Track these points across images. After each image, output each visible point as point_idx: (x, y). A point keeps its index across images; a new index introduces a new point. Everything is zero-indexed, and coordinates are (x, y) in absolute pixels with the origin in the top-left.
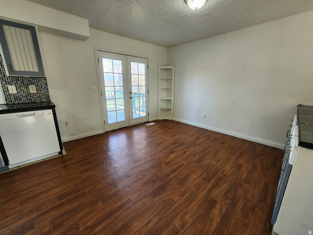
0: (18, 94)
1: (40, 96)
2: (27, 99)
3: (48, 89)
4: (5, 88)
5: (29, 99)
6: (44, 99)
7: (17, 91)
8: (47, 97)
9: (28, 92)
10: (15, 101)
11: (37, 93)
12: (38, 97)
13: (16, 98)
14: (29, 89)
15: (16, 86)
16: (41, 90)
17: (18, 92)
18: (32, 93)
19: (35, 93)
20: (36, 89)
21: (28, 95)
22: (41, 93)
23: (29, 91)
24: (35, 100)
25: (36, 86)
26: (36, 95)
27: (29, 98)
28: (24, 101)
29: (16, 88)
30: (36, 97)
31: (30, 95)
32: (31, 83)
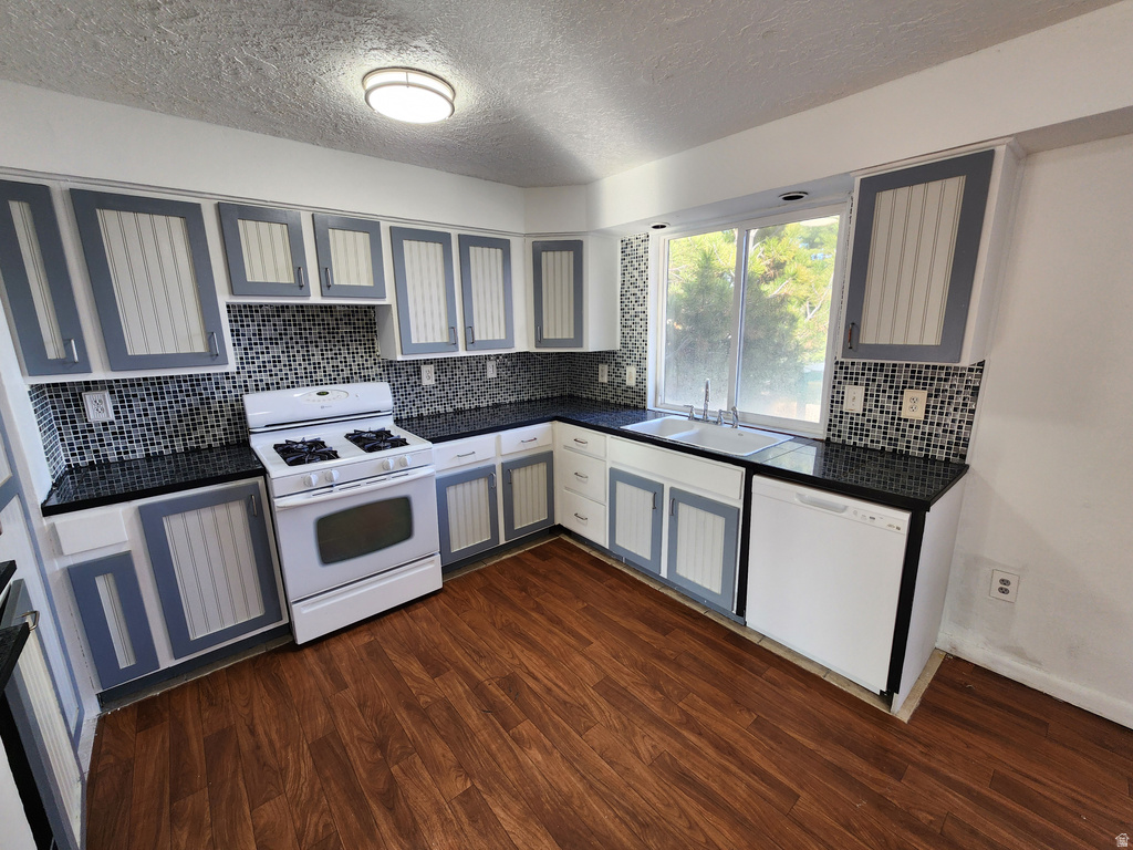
0: (864, 415)
1: (930, 434)
2: (884, 438)
3: (972, 411)
4: (838, 392)
5: (891, 439)
6: (942, 447)
7: (865, 405)
8: (957, 444)
9: (894, 413)
10: (850, 438)
11: (925, 423)
12: (923, 439)
13: (855, 429)
14: (901, 403)
15: (867, 390)
16: (941, 414)
17: (864, 410)
18: (906, 420)
19: (919, 421)
20: (928, 406)
21: (892, 424)
22: (938, 424)
23: (900, 409)
24: (908, 447)
25: (930, 396)
26: (918, 427)
27: (892, 433)
28: (872, 441)
29: (866, 395)
30: (916, 438)
31: (899, 424)
32: (918, 383)
